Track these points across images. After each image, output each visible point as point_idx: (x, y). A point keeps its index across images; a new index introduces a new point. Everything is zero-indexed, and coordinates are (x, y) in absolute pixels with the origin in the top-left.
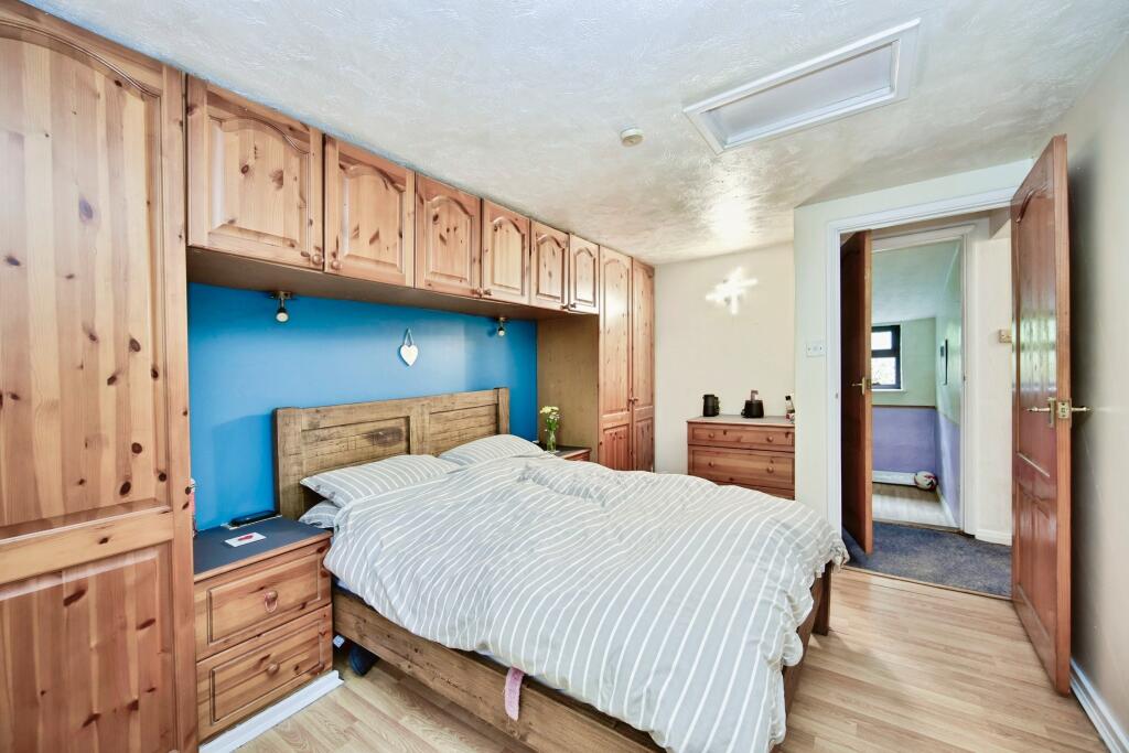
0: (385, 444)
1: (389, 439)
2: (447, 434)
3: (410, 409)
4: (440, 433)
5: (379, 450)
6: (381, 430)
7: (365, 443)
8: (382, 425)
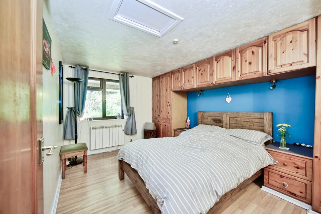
0: (217, 122)
1: (218, 121)
2: (237, 125)
3: (223, 115)
4: (234, 124)
5: (215, 124)
6: (216, 119)
7: (212, 121)
8: (216, 118)
